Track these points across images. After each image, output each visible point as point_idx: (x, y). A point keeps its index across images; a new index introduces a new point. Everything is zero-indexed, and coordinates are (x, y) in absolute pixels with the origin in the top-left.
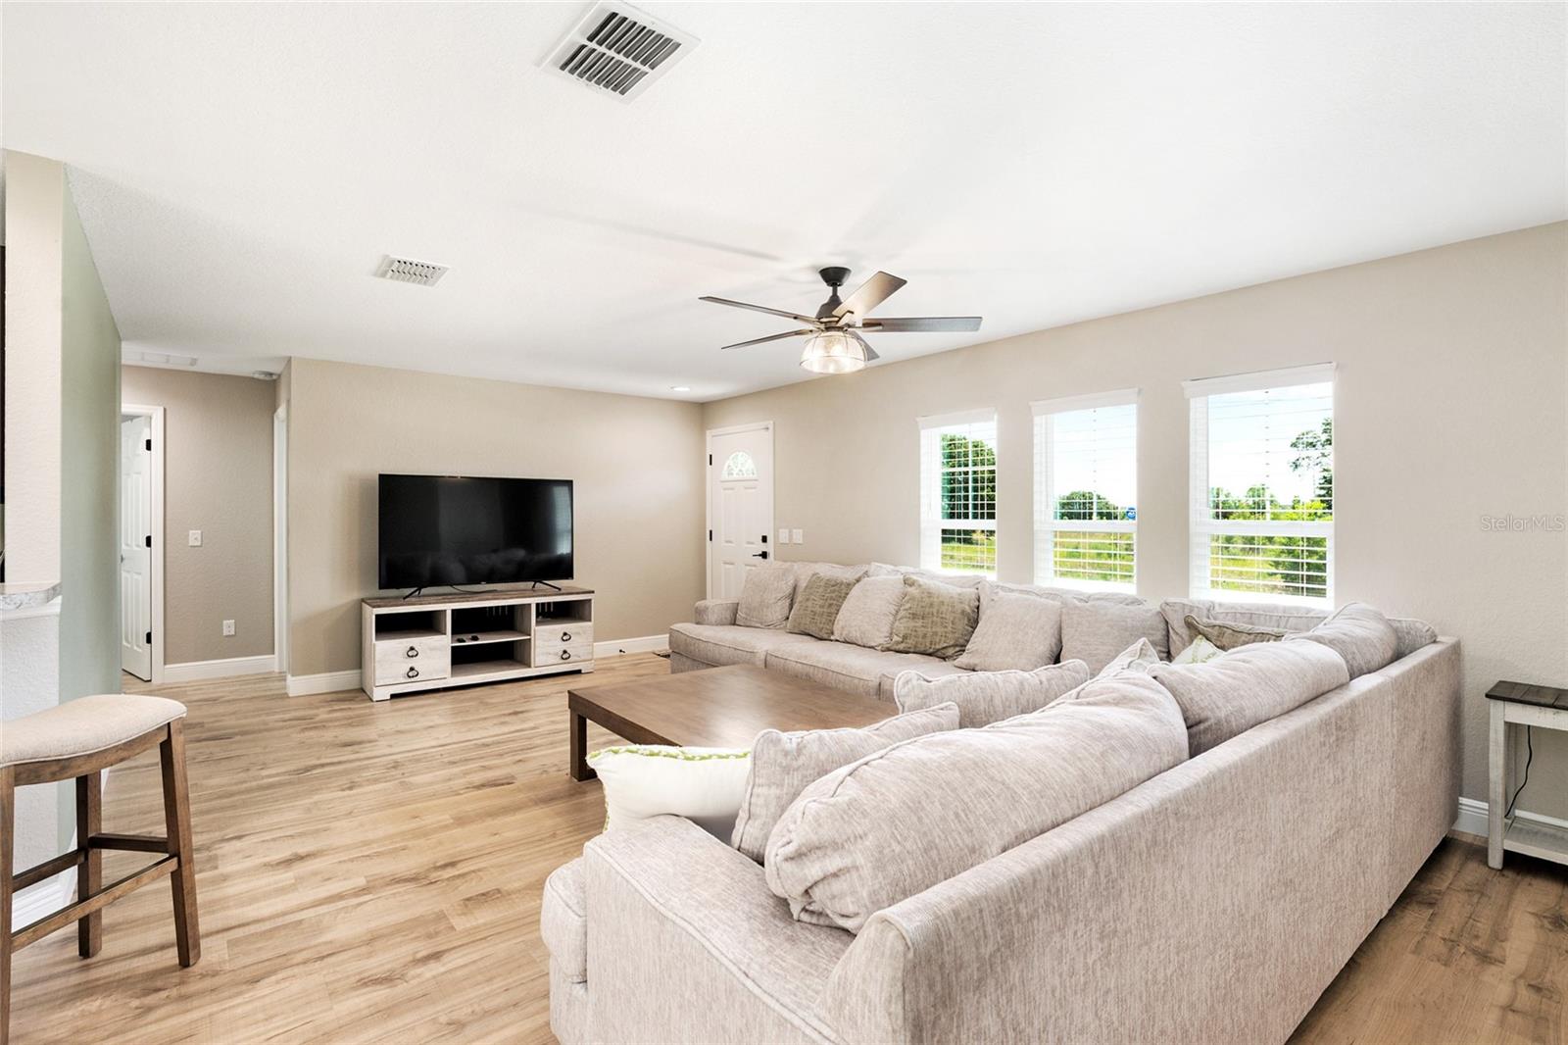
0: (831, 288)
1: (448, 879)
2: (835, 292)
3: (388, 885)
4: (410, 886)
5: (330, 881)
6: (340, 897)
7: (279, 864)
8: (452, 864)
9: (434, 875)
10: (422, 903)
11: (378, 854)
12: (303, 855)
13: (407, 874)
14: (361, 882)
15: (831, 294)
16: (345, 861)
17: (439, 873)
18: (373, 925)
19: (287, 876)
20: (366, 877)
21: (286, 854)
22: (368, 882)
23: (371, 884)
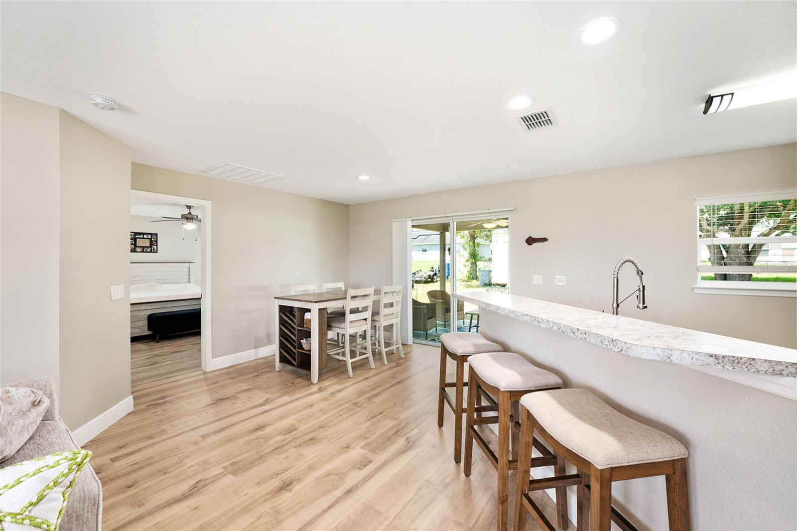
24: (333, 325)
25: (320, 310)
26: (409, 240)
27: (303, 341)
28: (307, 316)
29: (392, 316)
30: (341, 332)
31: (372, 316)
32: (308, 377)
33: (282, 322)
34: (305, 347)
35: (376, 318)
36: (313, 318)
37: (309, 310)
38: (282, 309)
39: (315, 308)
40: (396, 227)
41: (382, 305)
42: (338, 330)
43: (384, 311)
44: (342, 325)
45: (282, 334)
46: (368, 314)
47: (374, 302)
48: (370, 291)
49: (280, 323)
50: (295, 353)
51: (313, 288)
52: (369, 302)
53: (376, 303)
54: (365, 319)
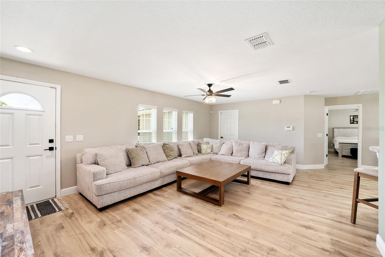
0: (209, 87)
1: (279, 204)
3: (291, 209)
4: (287, 207)
5: (301, 216)
6: (301, 212)
7: (312, 229)
8: (276, 206)
9: (281, 206)
10: (288, 204)
11: (287, 216)
12: (304, 227)
13: (285, 209)
14: (295, 213)
16: (295, 219)
17: (280, 206)
18: (298, 205)
19: (311, 224)
20: (293, 213)
21: (309, 231)
22: (294, 212)
23: (294, 211)
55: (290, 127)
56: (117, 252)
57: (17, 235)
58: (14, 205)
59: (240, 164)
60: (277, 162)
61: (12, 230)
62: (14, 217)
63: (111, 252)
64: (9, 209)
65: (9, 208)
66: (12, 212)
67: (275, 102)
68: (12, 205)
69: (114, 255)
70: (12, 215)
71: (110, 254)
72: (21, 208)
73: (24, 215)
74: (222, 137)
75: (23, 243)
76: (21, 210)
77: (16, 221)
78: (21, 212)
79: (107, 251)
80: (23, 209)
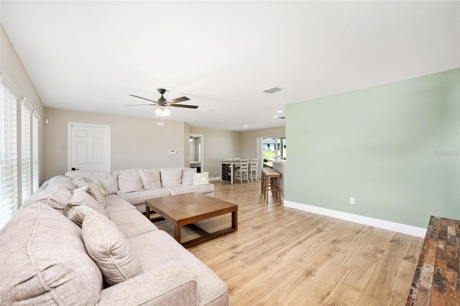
0: (161, 94)
2: (162, 95)
15: (161, 96)
24: (237, 169)
25: (233, 164)
26: (262, 144)
27: (229, 173)
28: (230, 166)
29: (255, 168)
30: (239, 171)
31: (248, 168)
32: (230, 183)
33: (223, 168)
34: (229, 175)
35: (250, 168)
36: (231, 167)
37: (230, 165)
38: (223, 165)
39: (232, 164)
40: (258, 139)
41: (251, 165)
42: (238, 171)
43: (252, 166)
44: (239, 169)
45: (223, 172)
46: (247, 167)
47: (249, 164)
48: (248, 160)
49: (222, 169)
50: (226, 177)
51: (231, 159)
52: (247, 163)
53: (250, 164)
54: (246, 168)
55: (174, 151)
56: (321, 293)
57: (436, 237)
58: (433, 271)
59: (171, 195)
60: (205, 183)
61: (439, 242)
62: (436, 252)
63: (324, 299)
64: (441, 267)
65: (441, 269)
66: (437, 260)
67: (159, 124)
68: (436, 272)
69: (326, 295)
70: (438, 257)
71: (326, 299)
72: (425, 258)
73: (426, 248)
74: (74, 169)
75: (433, 232)
76: (426, 257)
77: (435, 247)
78: (427, 253)
79: (324, 302)
80: (424, 256)
